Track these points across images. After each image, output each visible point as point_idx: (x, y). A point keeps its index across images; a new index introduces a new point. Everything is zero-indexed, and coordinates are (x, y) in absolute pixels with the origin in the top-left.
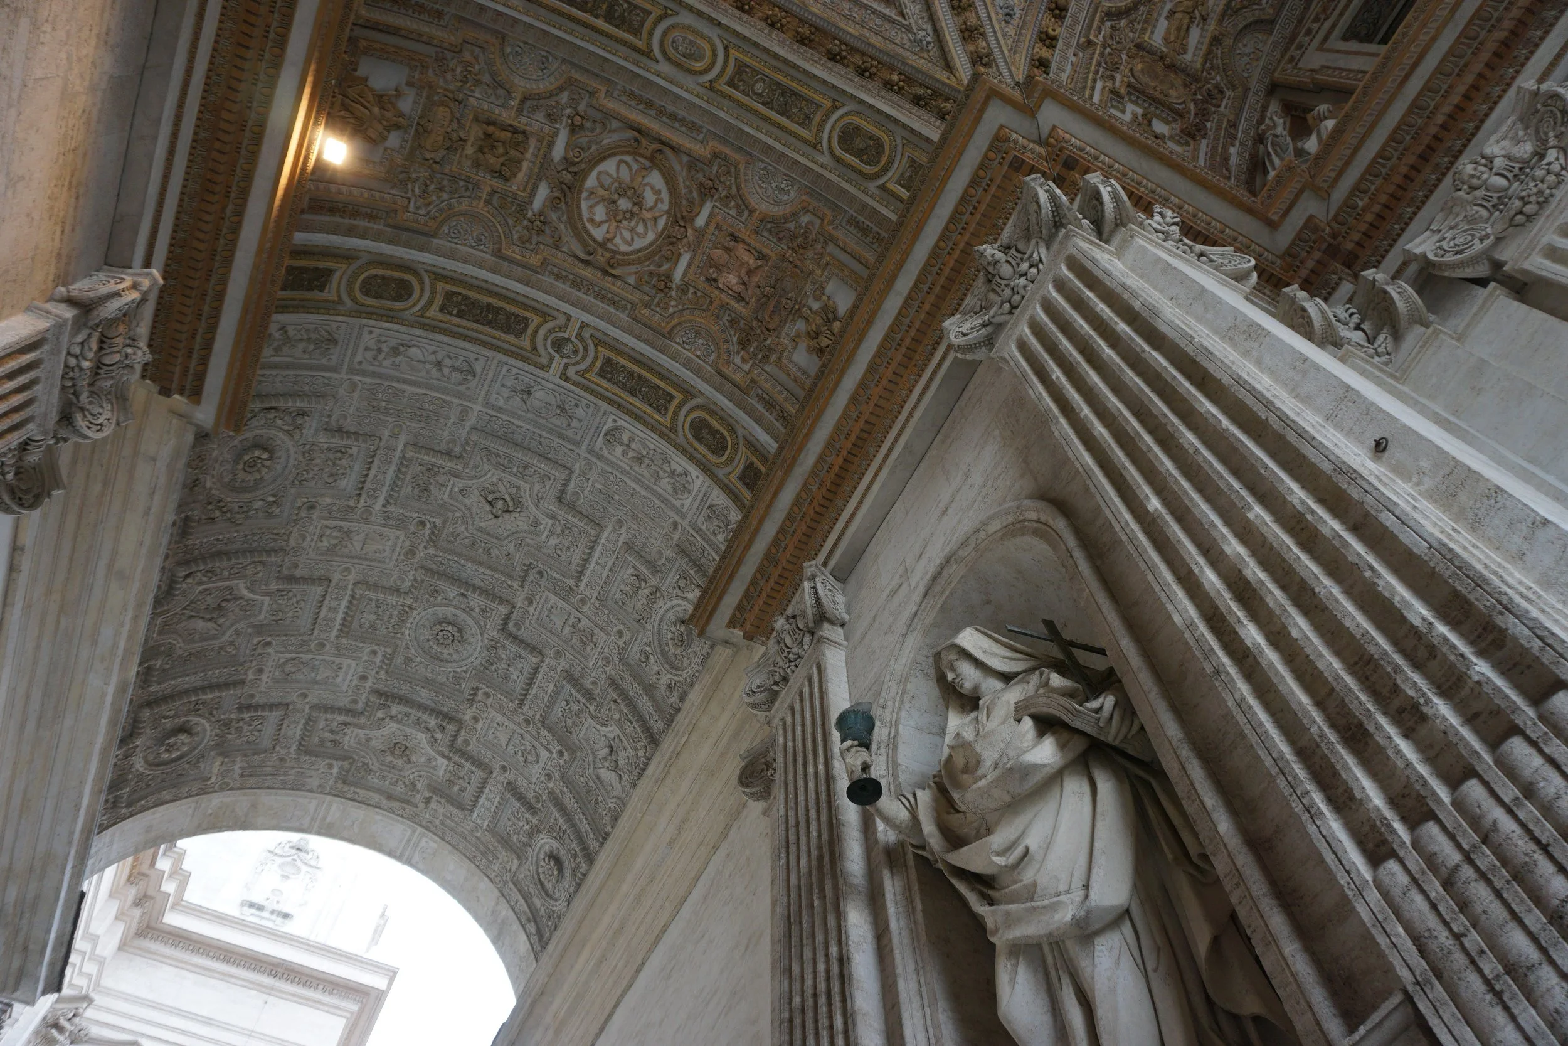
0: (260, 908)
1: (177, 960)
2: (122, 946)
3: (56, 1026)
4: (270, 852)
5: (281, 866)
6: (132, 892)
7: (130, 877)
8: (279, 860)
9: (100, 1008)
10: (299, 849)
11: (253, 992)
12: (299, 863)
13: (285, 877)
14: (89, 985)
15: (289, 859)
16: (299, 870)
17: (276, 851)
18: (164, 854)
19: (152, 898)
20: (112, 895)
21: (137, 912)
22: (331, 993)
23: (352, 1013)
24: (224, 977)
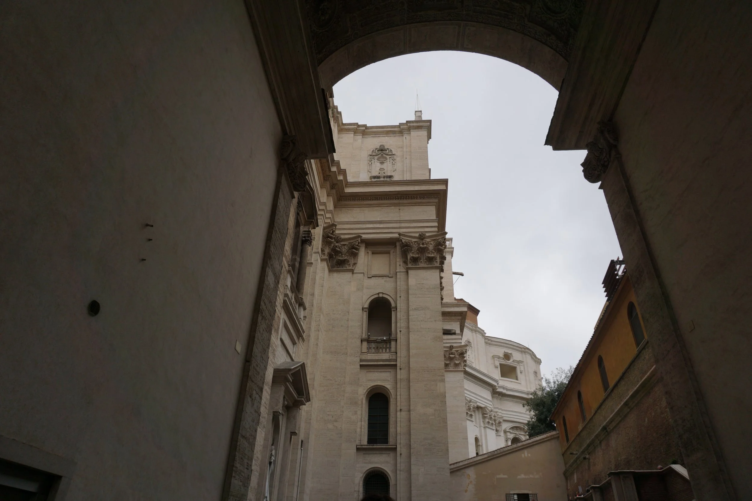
0: (378, 177)
1: (357, 205)
2: (335, 207)
3: (329, 237)
4: (371, 155)
5: (378, 160)
6: (328, 184)
7: (324, 178)
8: (376, 157)
9: (340, 229)
10: (381, 150)
11: (393, 207)
12: (384, 155)
13: (382, 163)
14: (331, 220)
15: (380, 155)
16: (386, 159)
17: (373, 154)
18: (332, 165)
19: (336, 184)
20: (321, 187)
21: (334, 191)
22: (424, 198)
23: (436, 203)
24: (379, 205)
